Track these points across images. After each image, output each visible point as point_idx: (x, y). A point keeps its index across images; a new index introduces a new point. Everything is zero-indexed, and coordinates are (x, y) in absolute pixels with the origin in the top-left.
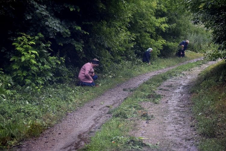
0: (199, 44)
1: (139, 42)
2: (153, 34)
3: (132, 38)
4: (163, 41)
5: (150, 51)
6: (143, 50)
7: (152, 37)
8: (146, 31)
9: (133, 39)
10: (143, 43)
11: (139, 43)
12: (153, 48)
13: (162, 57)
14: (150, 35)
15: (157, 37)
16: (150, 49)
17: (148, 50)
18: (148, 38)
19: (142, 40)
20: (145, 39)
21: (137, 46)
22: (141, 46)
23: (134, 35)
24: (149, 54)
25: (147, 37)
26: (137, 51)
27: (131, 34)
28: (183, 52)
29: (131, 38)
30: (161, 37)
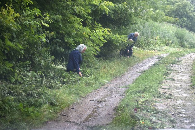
0: (147, 38)
1: (61, 32)
2: (86, 20)
3: (43, 23)
4: (106, 30)
5: (82, 50)
6: (67, 47)
7: (84, 25)
8: (75, 14)
9: (46, 25)
10: (69, 35)
11: (62, 34)
12: (87, 45)
13: (102, 59)
14: (82, 22)
15: (94, 25)
16: (82, 47)
17: (77, 48)
18: (77, 26)
19: (66, 28)
20: (73, 27)
21: (58, 40)
22: (66, 40)
23: (48, 17)
24: (79, 55)
25: (76, 23)
26: (58, 48)
27: (43, 13)
28: (130, 50)
29: (41, 23)
30: (100, 26)
